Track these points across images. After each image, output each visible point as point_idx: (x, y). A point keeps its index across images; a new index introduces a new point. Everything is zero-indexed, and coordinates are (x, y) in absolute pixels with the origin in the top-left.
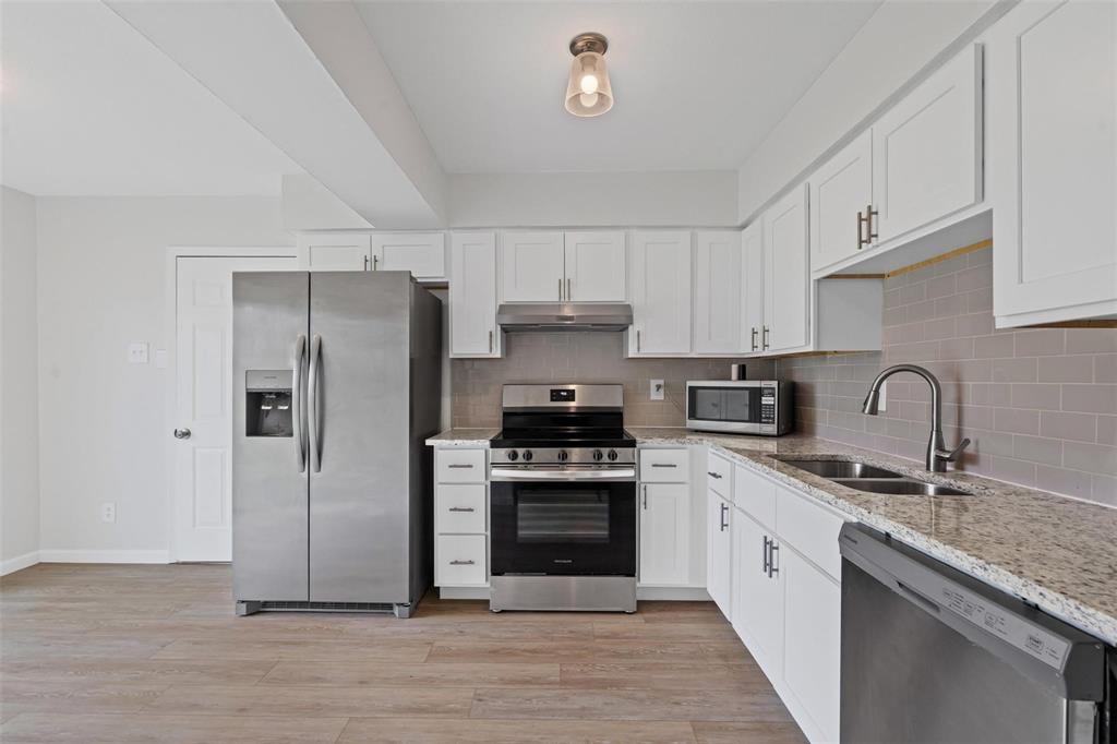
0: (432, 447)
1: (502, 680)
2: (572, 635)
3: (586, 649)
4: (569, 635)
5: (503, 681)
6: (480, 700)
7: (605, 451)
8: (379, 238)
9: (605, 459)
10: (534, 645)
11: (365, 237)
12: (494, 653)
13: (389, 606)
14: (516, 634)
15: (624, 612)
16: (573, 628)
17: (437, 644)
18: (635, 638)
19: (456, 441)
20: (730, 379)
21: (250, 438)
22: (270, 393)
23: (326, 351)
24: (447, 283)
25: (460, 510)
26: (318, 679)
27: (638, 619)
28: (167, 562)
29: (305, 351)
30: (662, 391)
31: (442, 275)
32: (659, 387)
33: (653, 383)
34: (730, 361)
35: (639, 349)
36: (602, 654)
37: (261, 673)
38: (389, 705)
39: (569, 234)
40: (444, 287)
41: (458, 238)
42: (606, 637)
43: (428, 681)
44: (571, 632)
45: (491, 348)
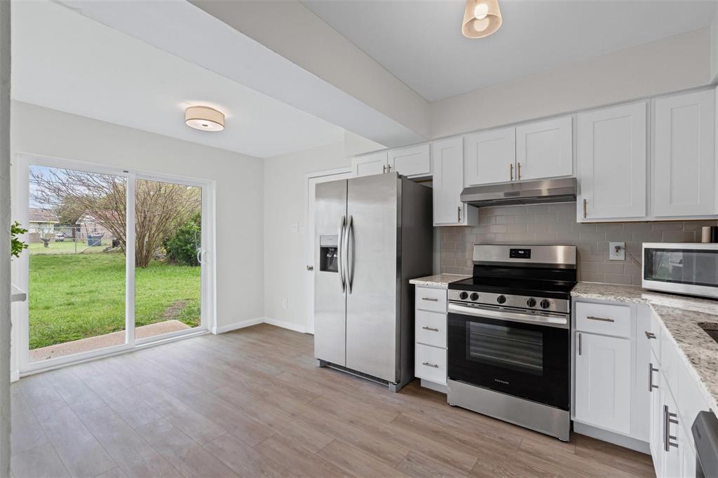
0: (414, 285)
1: (430, 452)
2: (500, 441)
3: (505, 455)
4: (497, 440)
5: (431, 454)
6: (409, 460)
7: (539, 300)
8: (392, 153)
9: (538, 306)
10: (467, 438)
11: (384, 154)
12: (436, 433)
13: (387, 382)
14: (457, 426)
15: (557, 439)
16: (504, 436)
17: (404, 414)
18: (557, 463)
19: (428, 282)
20: (699, 241)
21: (322, 272)
22: (331, 248)
23: (355, 224)
24: (432, 176)
25: (430, 329)
26: (331, 412)
27: (569, 449)
28: (304, 332)
29: (344, 224)
30: (622, 252)
31: (428, 172)
32: (618, 249)
33: (612, 245)
34: (701, 223)
35: (585, 214)
36: (518, 464)
37: (310, 399)
38: (357, 441)
39: (519, 128)
40: (430, 179)
41: (437, 145)
42: (530, 453)
43: (385, 435)
44: (501, 438)
45: (459, 219)
